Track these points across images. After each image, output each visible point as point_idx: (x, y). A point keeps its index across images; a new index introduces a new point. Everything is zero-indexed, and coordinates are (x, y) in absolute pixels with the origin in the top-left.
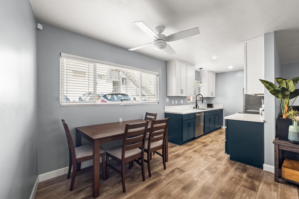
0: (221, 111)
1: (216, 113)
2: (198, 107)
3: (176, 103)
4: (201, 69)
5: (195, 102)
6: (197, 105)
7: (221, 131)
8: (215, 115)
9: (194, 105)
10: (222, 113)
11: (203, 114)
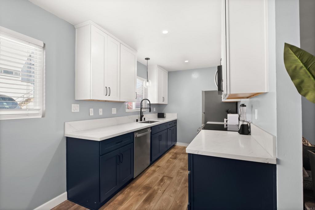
0: (174, 123)
1: (169, 127)
2: (144, 118)
3: (101, 114)
4: (147, 59)
5: (140, 111)
6: (142, 116)
7: (175, 151)
8: (167, 129)
9: (138, 117)
10: (176, 125)
11: (150, 131)
